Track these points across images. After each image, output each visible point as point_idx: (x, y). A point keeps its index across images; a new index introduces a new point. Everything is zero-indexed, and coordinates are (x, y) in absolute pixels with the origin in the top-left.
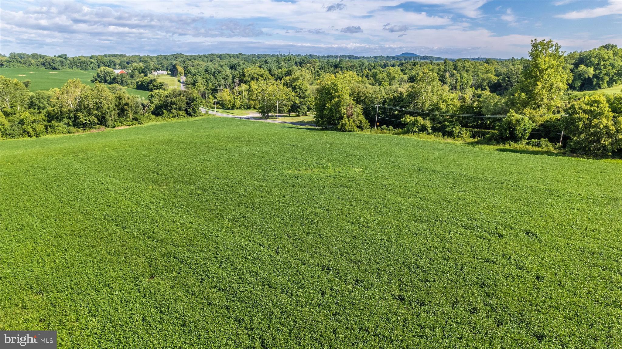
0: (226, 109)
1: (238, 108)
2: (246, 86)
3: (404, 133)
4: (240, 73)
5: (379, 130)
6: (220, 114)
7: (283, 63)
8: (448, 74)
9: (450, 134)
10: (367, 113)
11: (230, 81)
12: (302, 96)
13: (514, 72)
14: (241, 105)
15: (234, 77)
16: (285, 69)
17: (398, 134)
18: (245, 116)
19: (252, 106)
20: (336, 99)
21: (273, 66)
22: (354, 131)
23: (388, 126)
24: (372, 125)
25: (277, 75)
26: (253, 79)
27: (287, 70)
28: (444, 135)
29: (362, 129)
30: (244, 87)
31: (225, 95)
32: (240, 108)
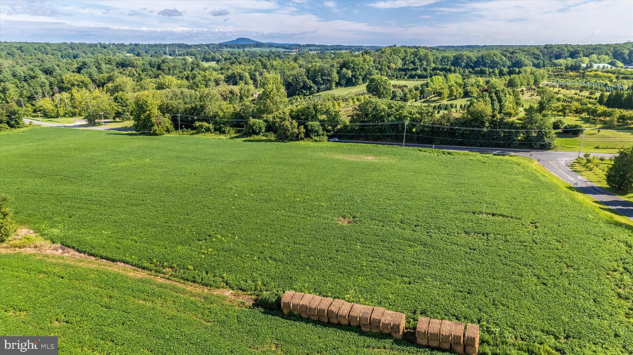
0: (49, 118)
1: (62, 116)
2: (67, 94)
3: (196, 134)
4: (58, 80)
5: (181, 133)
6: (45, 123)
7: (103, 65)
8: (257, 73)
9: (224, 132)
10: (174, 119)
11: (48, 88)
12: (124, 104)
13: (299, 74)
14: (66, 113)
15: (51, 84)
16: (106, 74)
17: (192, 134)
18: (72, 125)
19: (77, 114)
20: (148, 112)
21: (93, 70)
22: (163, 134)
23: (187, 129)
24: (176, 128)
25: (99, 80)
26: (73, 85)
27: (108, 75)
28: (220, 133)
29: (169, 132)
30: (65, 95)
31: (46, 103)
32: (64, 116)
